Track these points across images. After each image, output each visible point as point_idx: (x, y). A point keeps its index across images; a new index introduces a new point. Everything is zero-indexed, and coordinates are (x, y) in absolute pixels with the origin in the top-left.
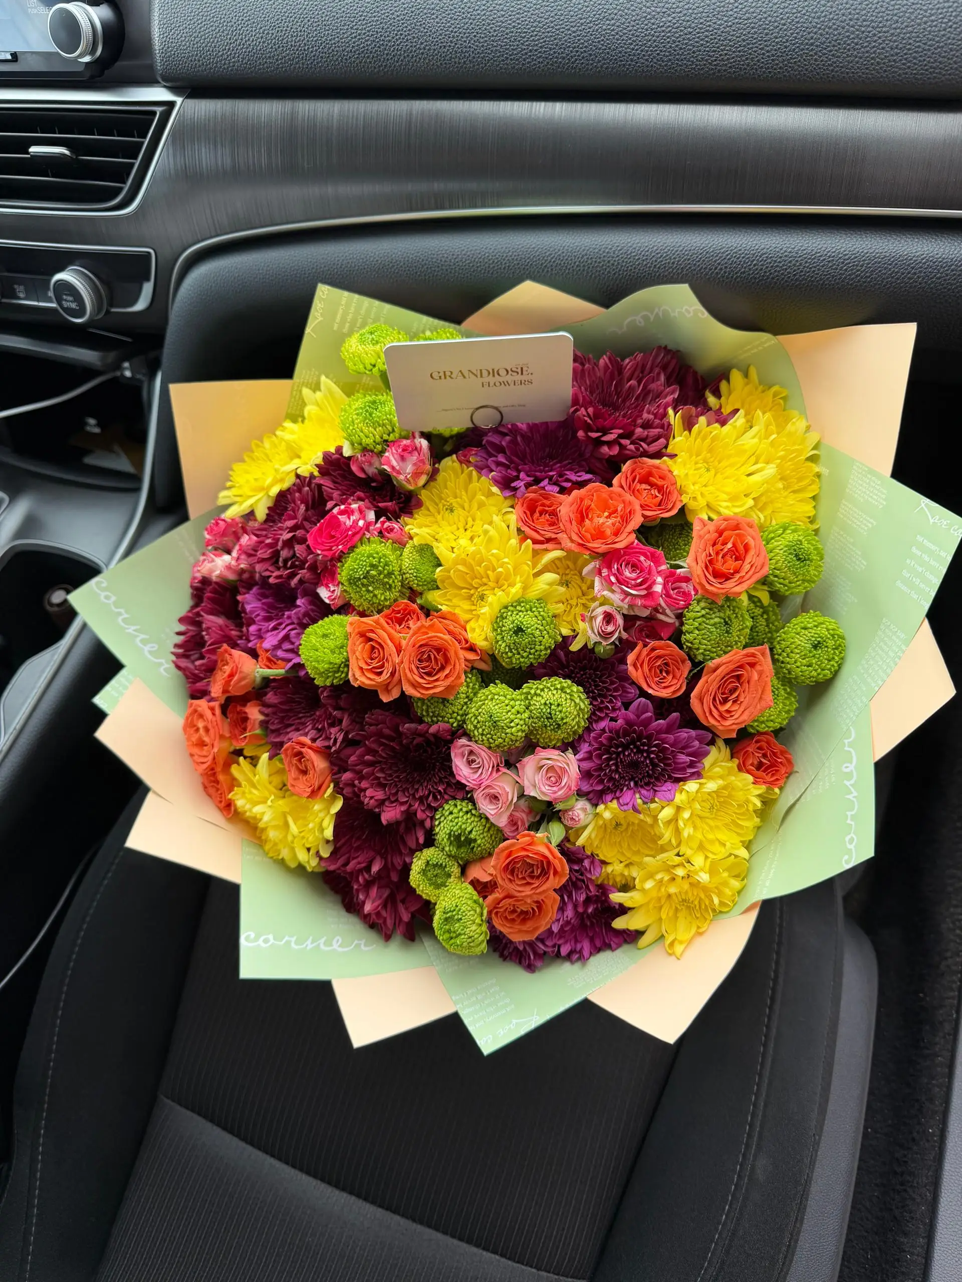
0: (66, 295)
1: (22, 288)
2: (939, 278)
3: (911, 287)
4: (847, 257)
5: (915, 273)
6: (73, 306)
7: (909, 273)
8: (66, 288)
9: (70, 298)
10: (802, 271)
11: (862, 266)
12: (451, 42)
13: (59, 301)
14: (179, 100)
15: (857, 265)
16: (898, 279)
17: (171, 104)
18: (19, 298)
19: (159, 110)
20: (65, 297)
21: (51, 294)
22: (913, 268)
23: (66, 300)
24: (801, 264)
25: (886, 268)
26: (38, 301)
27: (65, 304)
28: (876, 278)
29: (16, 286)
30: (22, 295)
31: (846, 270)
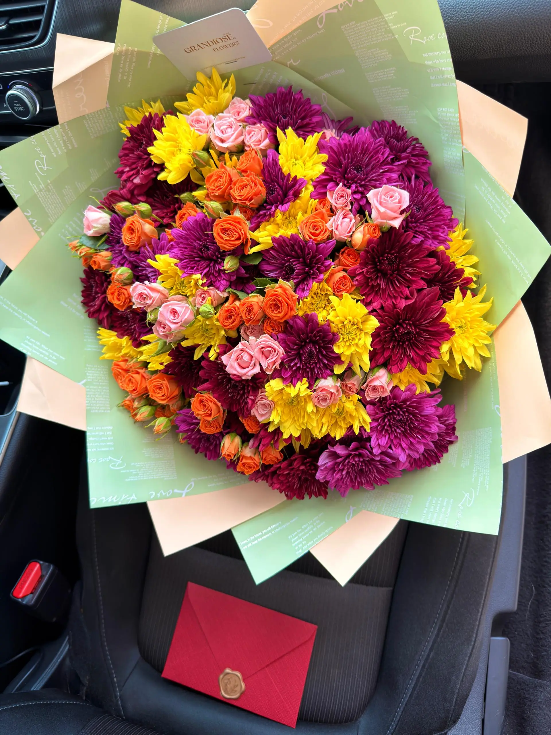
0: (16, 103)
2: (530, 8)
3: (514, 17)
4: (474, 4)
5: (515, 8)
6: (21, 109)
7: (511, 8)
8: (16, 99)
9: (19, 105)
10: (449, 17)
11: (484, 8)
13: (12, 108)
15: (481, 8)
16: (505, 13)
21: (6, 105)
22: (513, 5)
23: (16, 107)
24: (448, 13)
25: (498, 8)
27: (16, 109)
28: (492, 15)
31: (475, 12)
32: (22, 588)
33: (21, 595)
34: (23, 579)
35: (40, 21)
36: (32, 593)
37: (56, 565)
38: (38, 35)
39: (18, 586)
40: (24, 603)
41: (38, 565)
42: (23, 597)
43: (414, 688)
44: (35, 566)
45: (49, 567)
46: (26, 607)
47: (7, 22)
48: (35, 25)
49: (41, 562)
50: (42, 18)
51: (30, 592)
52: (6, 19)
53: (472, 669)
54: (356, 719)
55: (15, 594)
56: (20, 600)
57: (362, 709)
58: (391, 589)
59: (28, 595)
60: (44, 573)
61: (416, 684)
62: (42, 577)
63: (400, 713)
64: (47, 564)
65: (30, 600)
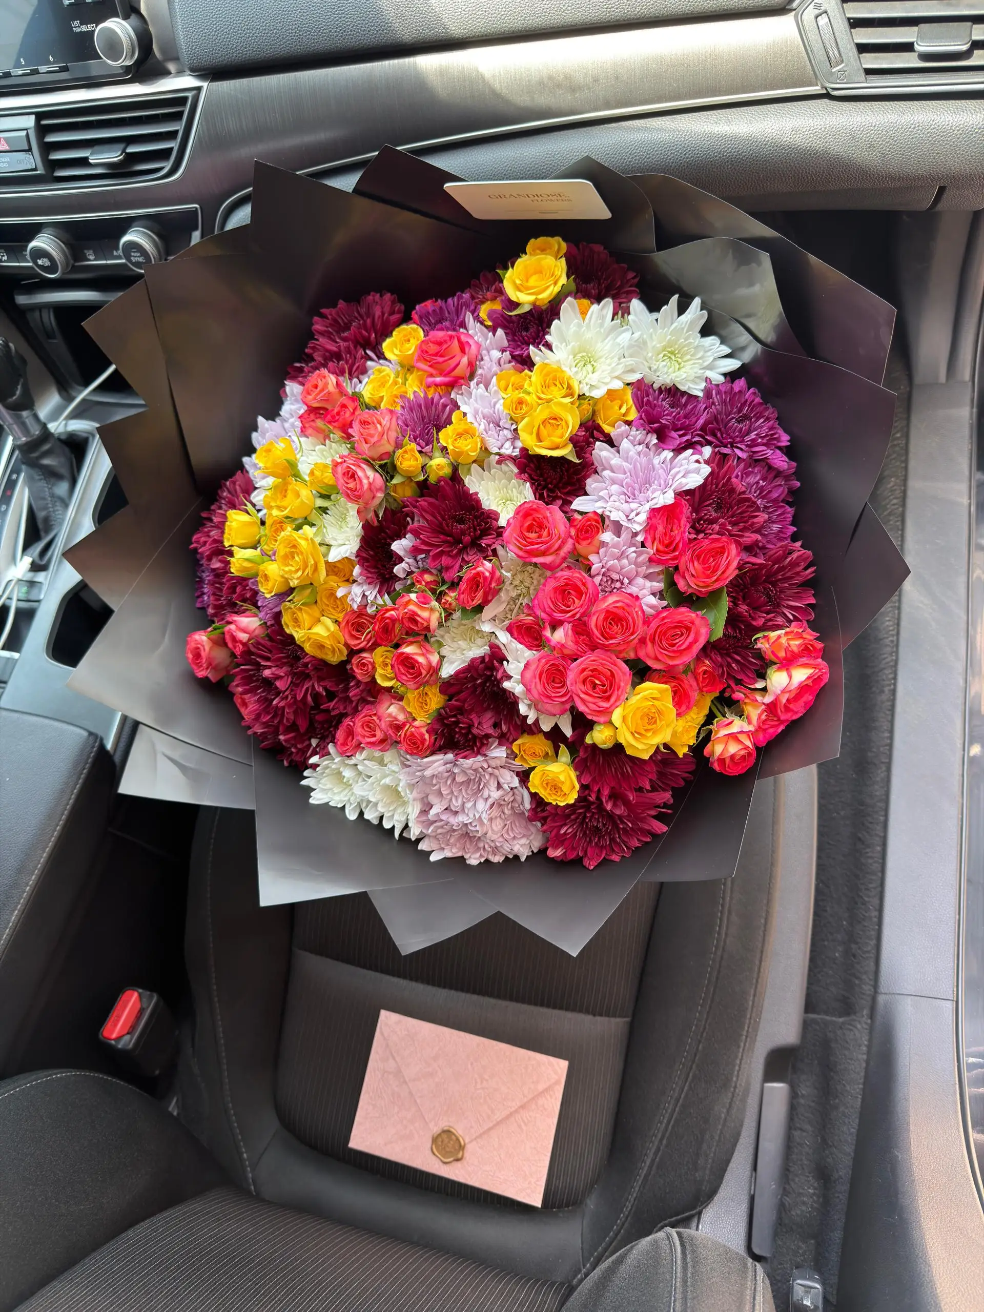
0: (134, 252)
1: (91, 252)
6: (141, 259)
8: (133, 246)
9: (138, 254)
12: (411, 15)
13: (127, 256)
14: (205, 85)
17: (199, 89)
18: (89, 260)
19: (190, 95)
20: (132, 254)
23: (134, 257)
26: (106, 260)
27: (134, 259)
29: (86, 251)
30: (91, 257)
32: (116, 1025)
33: (114, 1036)
34: (115, 1014)
35: (171, 149)
36: (128, 1033)
37: (161, 995)
38: (167, 166)
39: (108, 1025)
40: (120, 1046)
41: (136, 995)
42: (119, 1039)
43: (656, 1154)
44: (132, 996)
45: (151, 998)
46: (124, 1053)
47: (124, 151)
48: (164, 154)
49: (140, 991)
50: (174, 145)
51: (126, 1032)
52: (122, 146)
53: (733, 1124)
54: (581, 1202)
55: (106, 1034)
56: (113, 1042)
57: (589, 1189)
58: (628, 1019)
59: (123, 1036)
60: (145, 1006)
61: (658, 1149)
62: (141, 1012)
63: (637, 1189)
64: (148, 993)
65: (127, 1042)
